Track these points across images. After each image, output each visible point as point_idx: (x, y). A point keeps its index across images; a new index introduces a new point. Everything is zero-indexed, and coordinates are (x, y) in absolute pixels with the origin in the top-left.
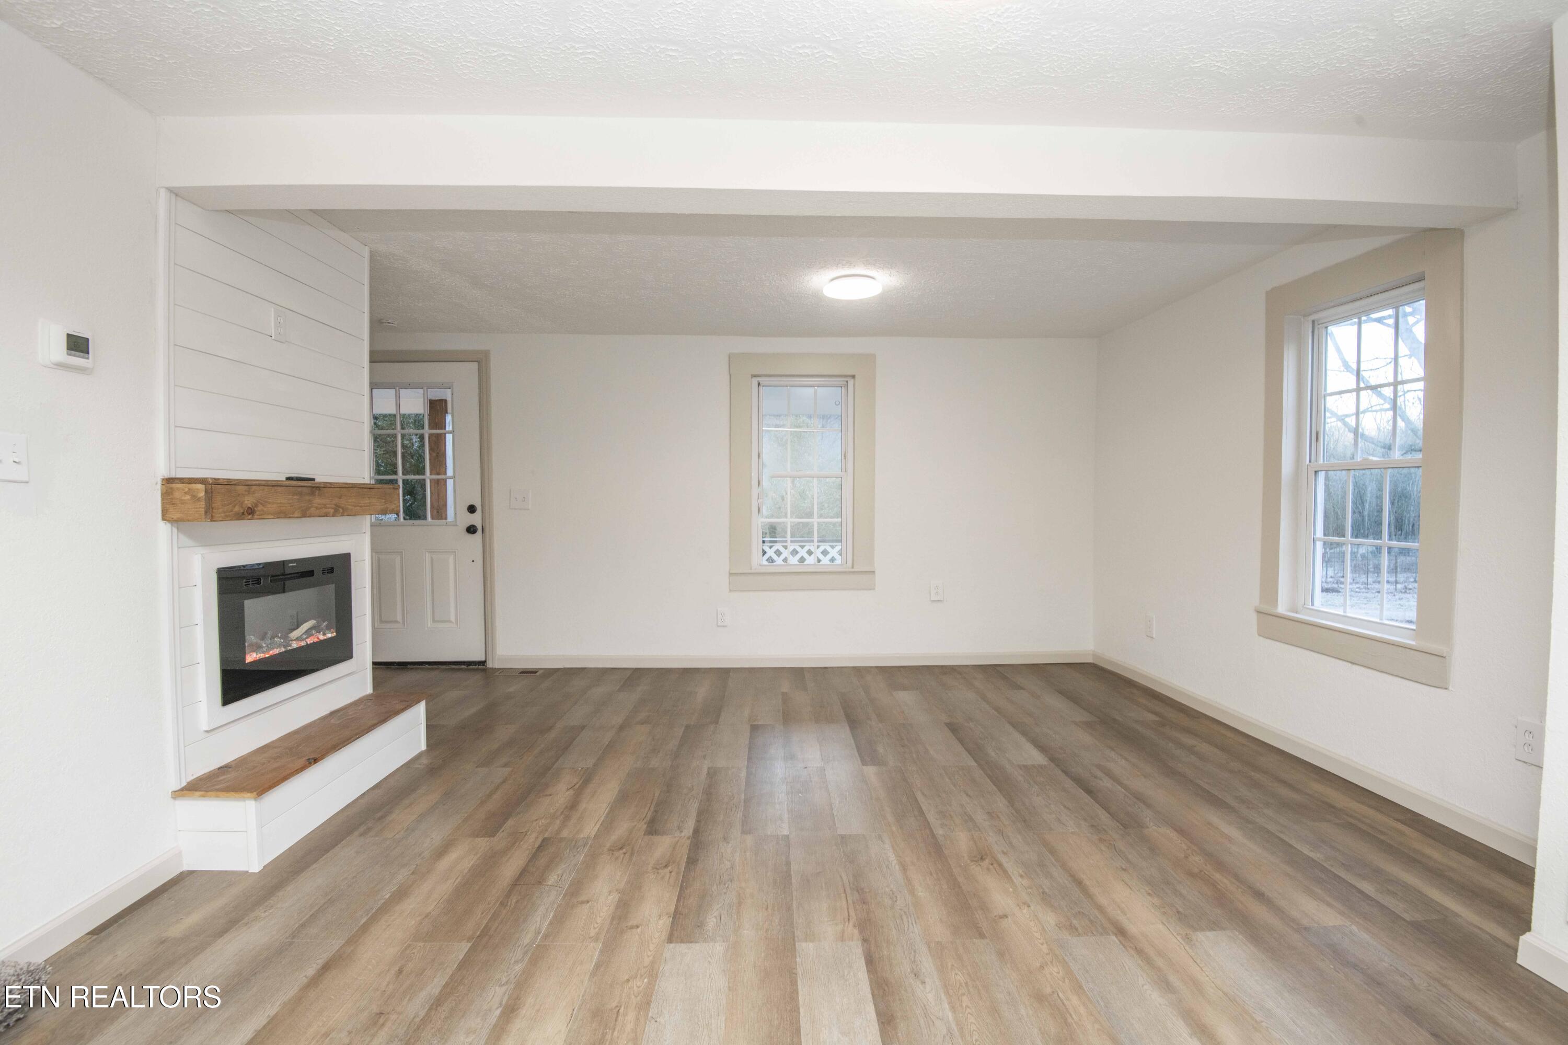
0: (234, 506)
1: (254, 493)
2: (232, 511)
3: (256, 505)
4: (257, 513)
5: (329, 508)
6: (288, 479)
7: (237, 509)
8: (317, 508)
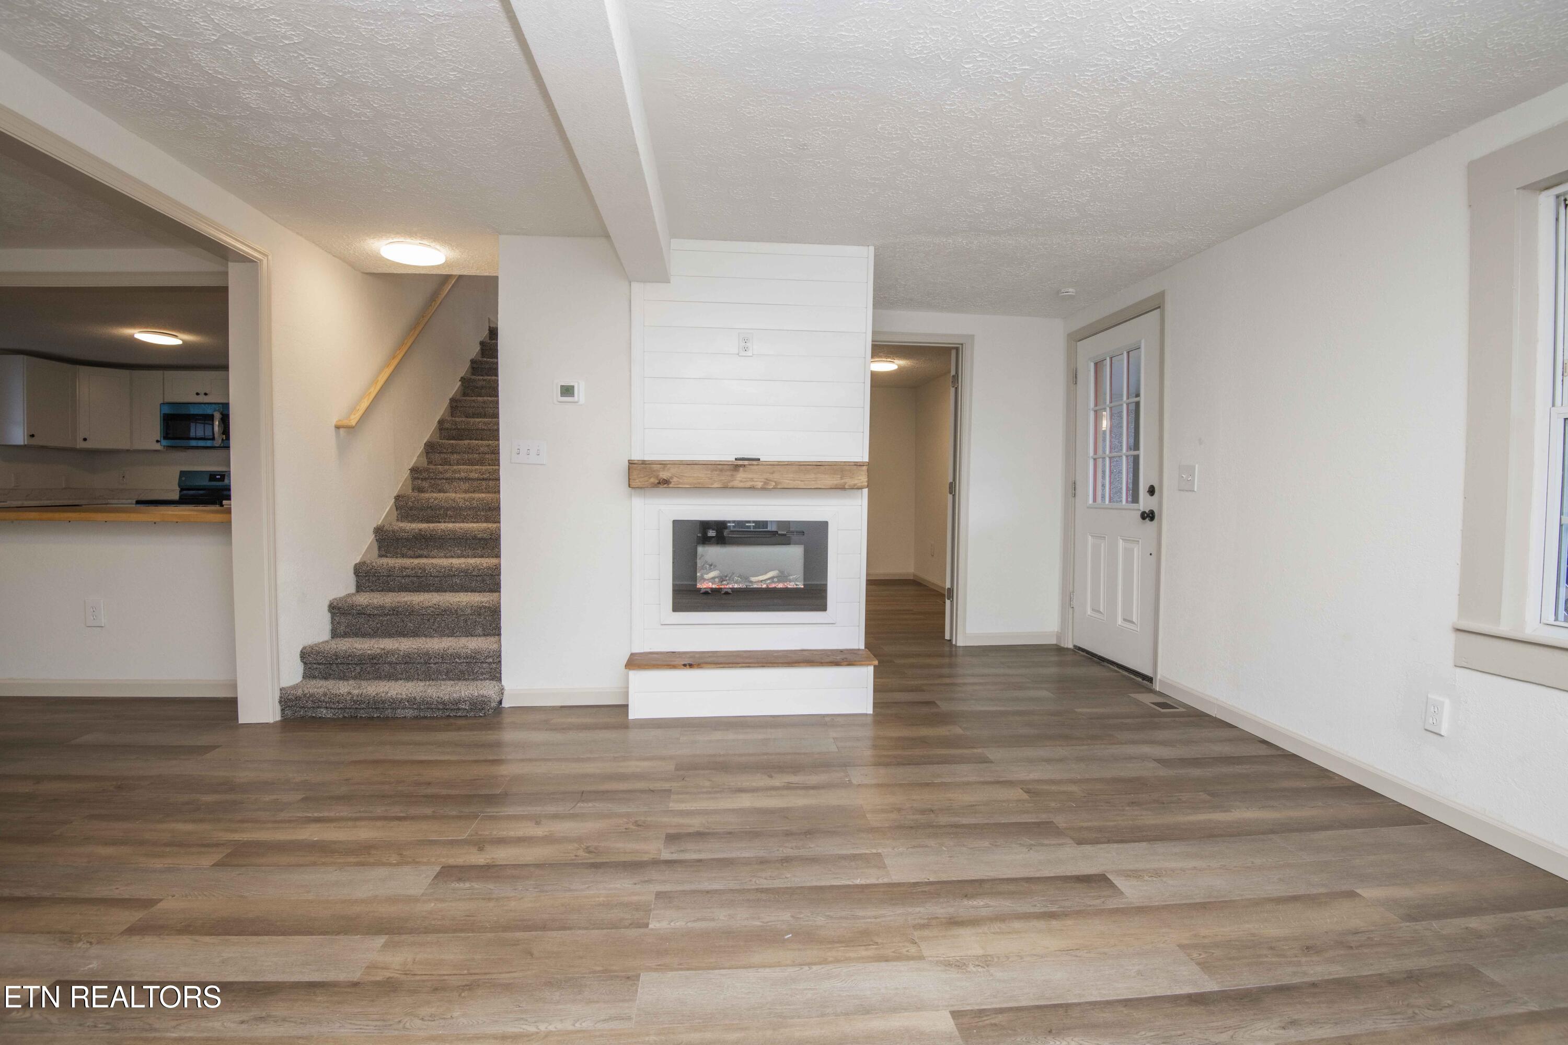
0: (650, 478)
1: (669, 469)
2: (647, 481)
3: (672, 478)
4: (673, 483)
5: (756, 481)
6: (736, 459)
7: (652, 480)
8: (741, 481)
